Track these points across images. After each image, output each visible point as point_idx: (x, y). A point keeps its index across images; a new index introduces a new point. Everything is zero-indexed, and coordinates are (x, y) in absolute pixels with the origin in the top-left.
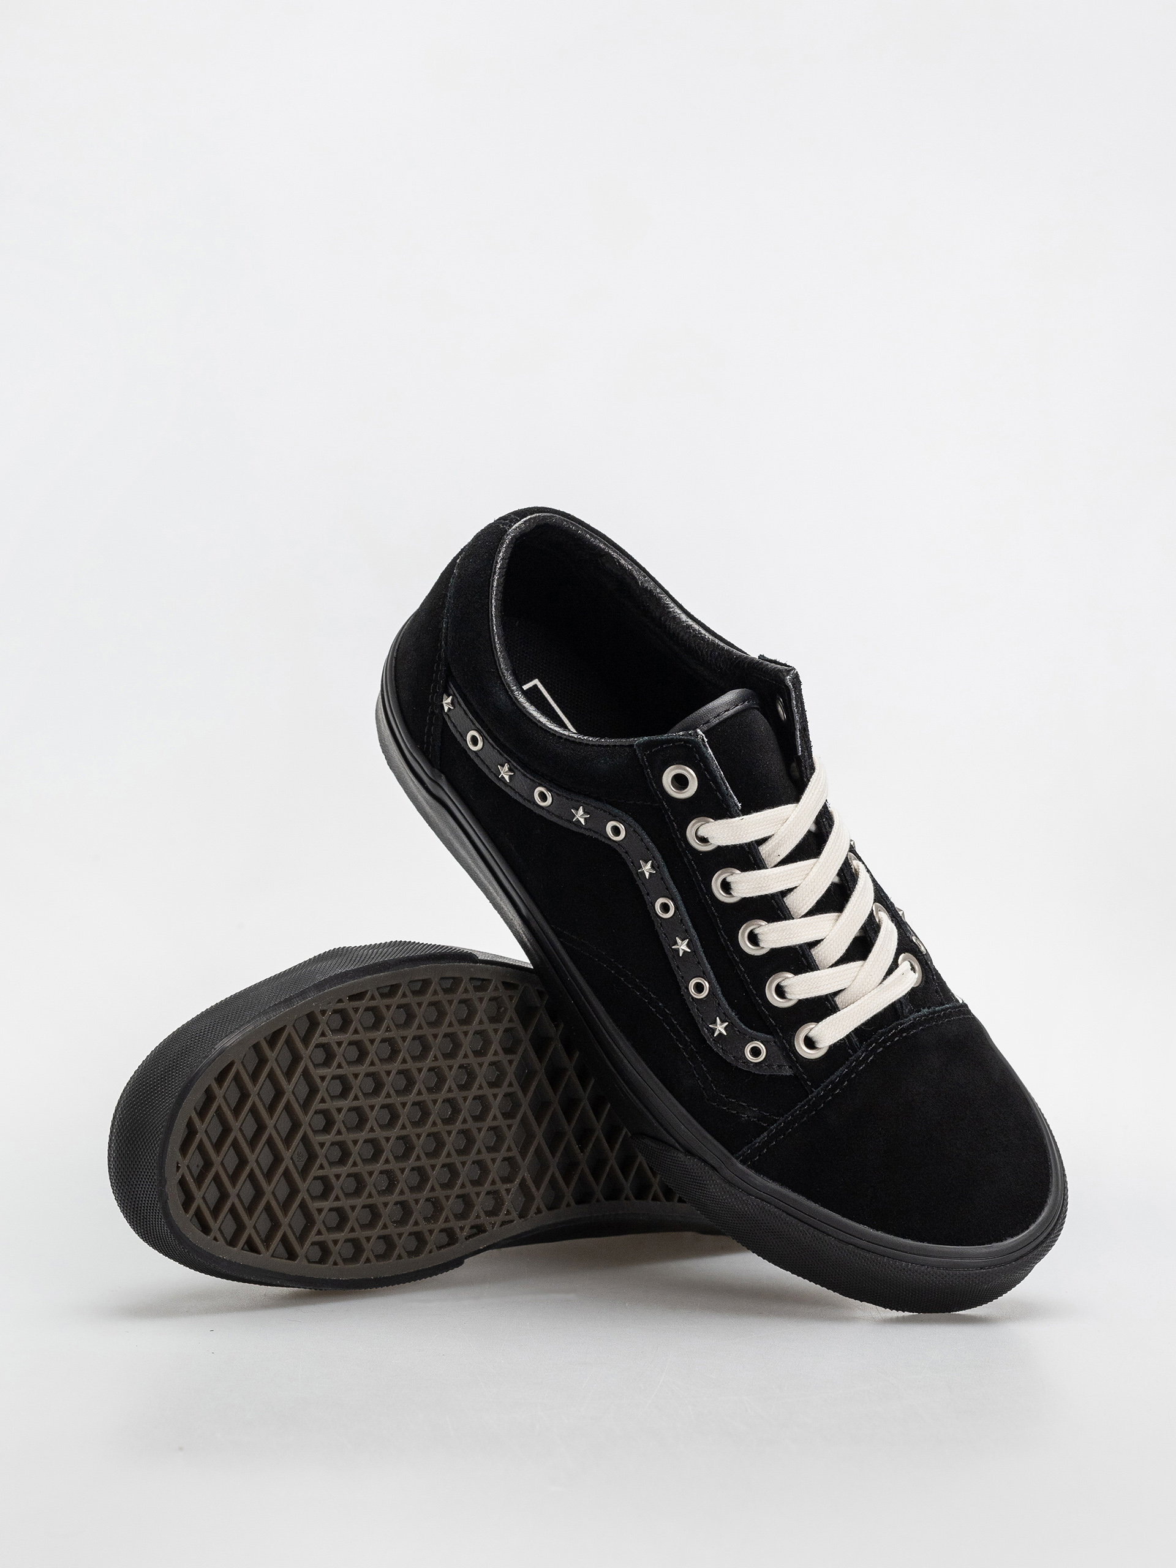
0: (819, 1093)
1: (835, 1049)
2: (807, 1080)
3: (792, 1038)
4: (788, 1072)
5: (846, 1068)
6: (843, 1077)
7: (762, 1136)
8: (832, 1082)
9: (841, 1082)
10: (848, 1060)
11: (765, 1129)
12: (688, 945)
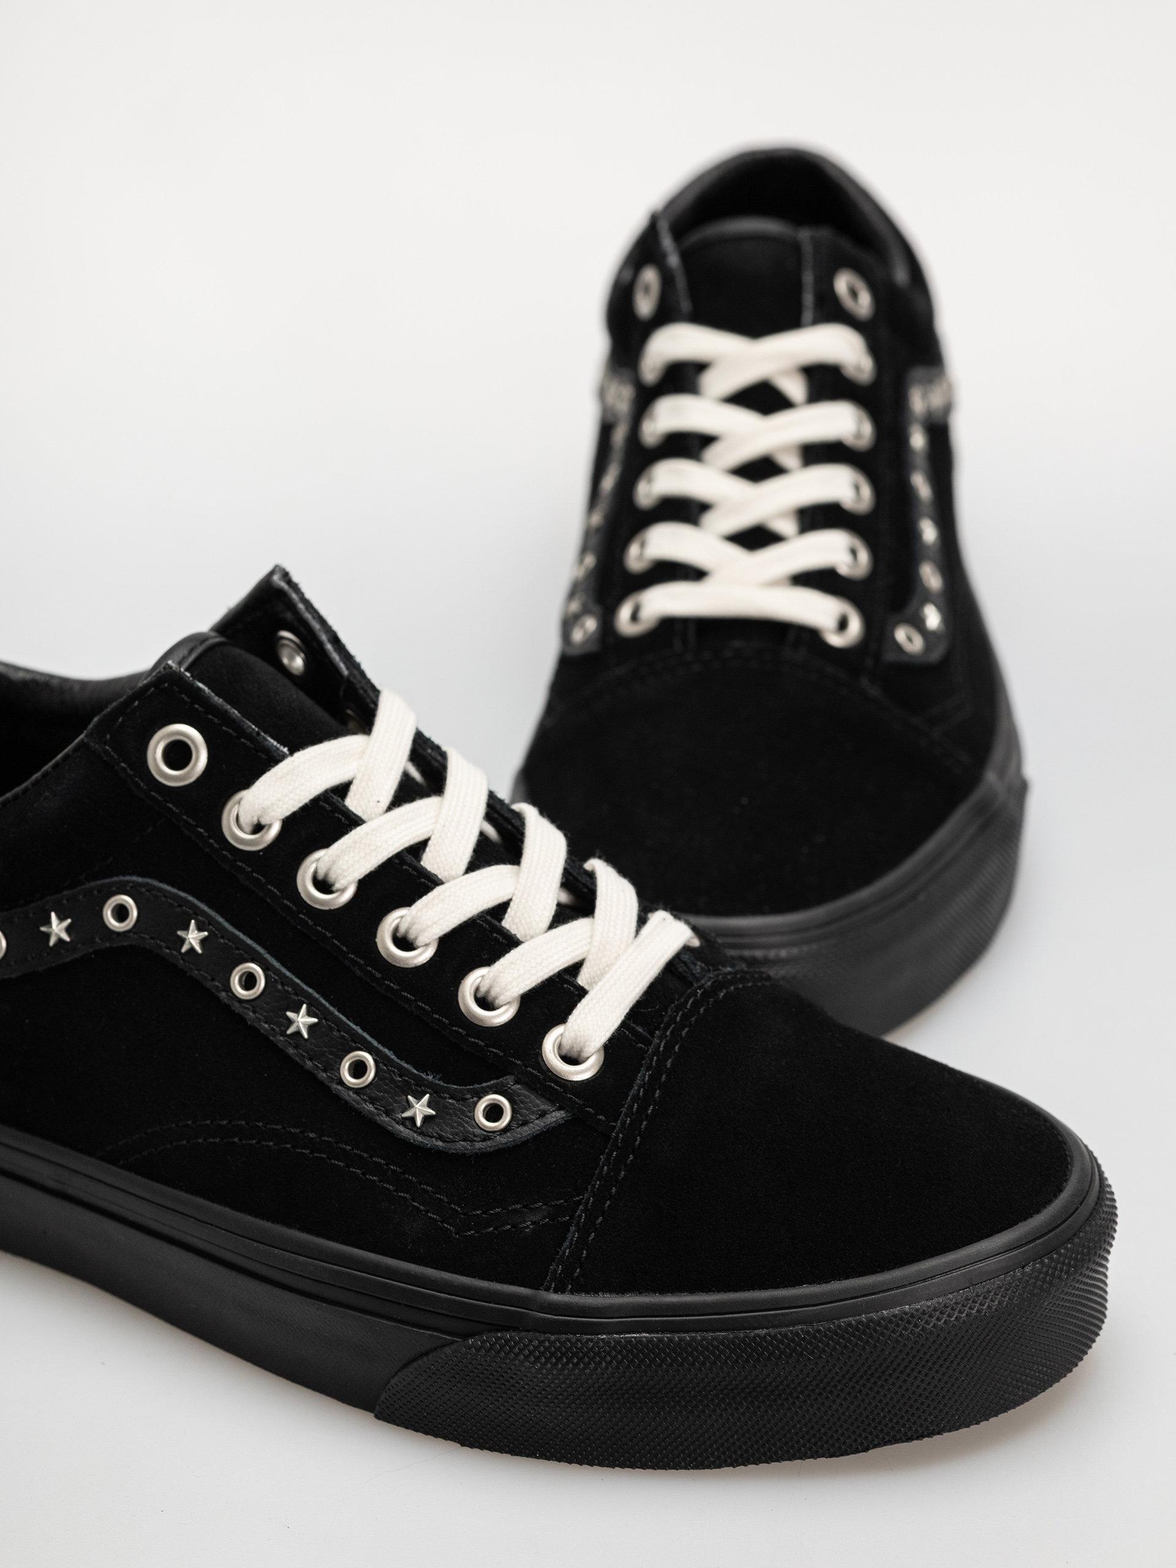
0: (624, 1123)
1: (613, 1047)
2: (596, 1114)
3: (540, 1059)
4: (556, 1116)
5: (647, 1070)
6: (650, 1086)
7: (569, 1236)
8: (636, 1098)
9: (649, 1093)
10: (644, 1058)
11: (567, 1225)
12: (309, 1013)
